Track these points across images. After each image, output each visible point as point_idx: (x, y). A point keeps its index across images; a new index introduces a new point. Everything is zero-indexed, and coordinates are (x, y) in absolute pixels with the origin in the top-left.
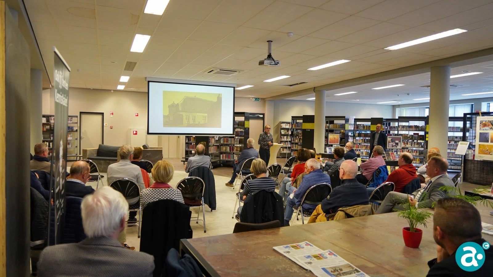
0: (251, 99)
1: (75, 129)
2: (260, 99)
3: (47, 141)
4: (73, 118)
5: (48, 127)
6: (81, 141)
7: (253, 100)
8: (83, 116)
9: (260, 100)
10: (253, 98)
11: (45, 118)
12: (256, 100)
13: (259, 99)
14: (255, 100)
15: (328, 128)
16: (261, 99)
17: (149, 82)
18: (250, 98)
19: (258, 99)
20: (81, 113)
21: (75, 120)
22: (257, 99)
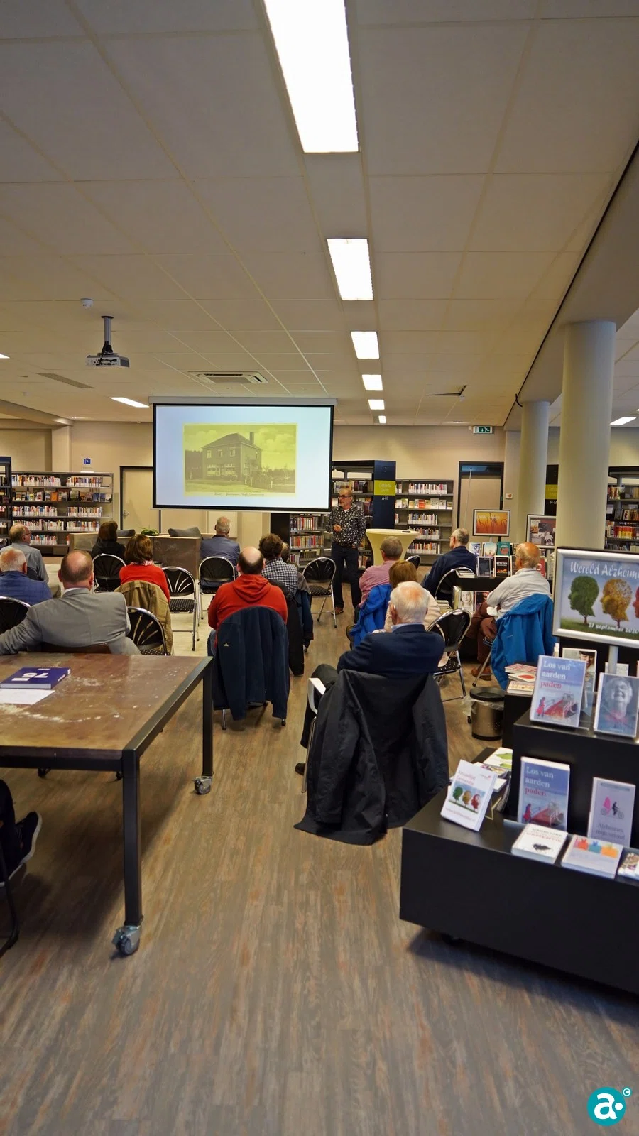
0: (470, 428)
1: (108, 497)
2: (491, 428)
3: (62, 520)
4: (104, 477)
5: (64, 494)
6: (124, 520)
7: (474, 432)
8: (127, 474)
9: (491, 431)
10: (474, 428)
11: (59, 479)
12: (480, 431)
13: (489, 428)
14: (478, 431)
15: (619, 498)
16: (493, 427)
17: (155, 405)
18: (467, 426)
19: (486, 429)
20: (123, 469)
21: (107, 481)
22: (484, 430)
